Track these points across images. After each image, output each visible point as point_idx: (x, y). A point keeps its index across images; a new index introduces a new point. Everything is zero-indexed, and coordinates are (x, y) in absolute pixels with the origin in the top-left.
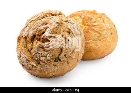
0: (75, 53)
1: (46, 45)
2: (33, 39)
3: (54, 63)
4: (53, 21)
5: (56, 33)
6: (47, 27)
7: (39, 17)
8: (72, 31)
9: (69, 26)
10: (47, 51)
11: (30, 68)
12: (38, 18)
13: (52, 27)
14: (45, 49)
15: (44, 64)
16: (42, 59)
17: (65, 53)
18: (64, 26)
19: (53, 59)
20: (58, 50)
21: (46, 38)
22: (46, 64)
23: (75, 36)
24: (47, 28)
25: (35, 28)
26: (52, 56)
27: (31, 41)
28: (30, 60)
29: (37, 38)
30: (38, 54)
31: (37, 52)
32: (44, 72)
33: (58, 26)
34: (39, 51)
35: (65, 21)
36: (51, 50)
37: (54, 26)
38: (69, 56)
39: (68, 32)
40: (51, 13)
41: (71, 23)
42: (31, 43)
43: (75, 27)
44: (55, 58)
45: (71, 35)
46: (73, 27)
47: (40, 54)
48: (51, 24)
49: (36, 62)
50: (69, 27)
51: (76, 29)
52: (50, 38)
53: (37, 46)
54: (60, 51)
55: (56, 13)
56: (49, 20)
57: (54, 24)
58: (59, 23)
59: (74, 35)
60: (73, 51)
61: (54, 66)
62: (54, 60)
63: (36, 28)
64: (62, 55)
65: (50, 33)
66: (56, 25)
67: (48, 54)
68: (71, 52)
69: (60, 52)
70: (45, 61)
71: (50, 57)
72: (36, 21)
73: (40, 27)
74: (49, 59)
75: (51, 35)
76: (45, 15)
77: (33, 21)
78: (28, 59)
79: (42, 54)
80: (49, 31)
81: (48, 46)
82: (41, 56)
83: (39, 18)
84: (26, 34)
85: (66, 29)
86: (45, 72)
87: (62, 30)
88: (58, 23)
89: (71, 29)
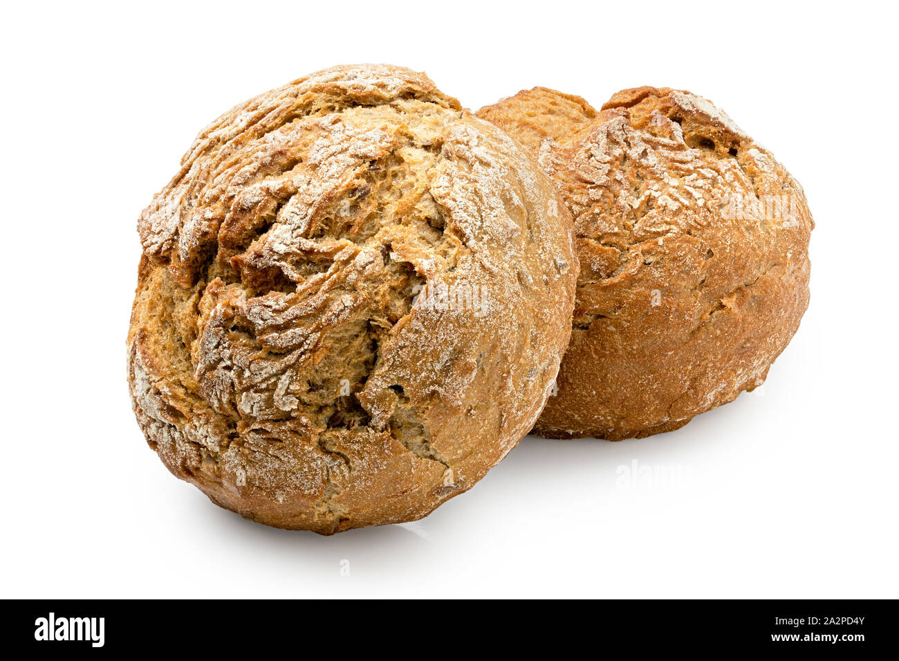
0: (467, 370)
1: (268, 314)
2: (206, 269)
3: (328, 435)
4: (333, 149)
5: (348, 226)
6: (291, 189)
7: (263, 116)
8: (459, 215)
9: (443, 181)
10: (277, 353)
11: (184, 460)
12: (252, 123)
13: (319, 191)
14: (266, 342)
15: (264, 444)
16: (244, 407)
17: (393, 367)
18: (409, 179)
19: (321, 409)
20: (346, 349)
21: (272, 263)
22: (272, 440)
23: (473, 253)
24: (287, 199)
25: (215, 192)
26: (313, 387)
27: (194, 283)
28: (185, 410)
29: (224, 265)
30: (220, 371)
31: (213, 357)
32: (269, 494)
33: (363, 182)
34: (227, 353)
35: (426, 148)
36: (301, 345)
37: (328, 186)
38: (427, 391)
39: (428, 221)
40: (344, 91)
41: (466, 160)
42: (194, 297)
43: (484, 191)
44: (330, 401)
45: (452, 247)
46: (471, 188)
47: (232, 374)
48: (315, 167)
49: (216, 426)
50: (439, 186)
51: (496, 201)
52: (297, 264)
53: (214, 317)
54: (368, 355)
55: (383, 86)
56: (311, 136)
57: (334, 169)
58: (373, 162)
59: (472, 243)
60: (454, 360)
61: (327, 459)
62: (329, 412)
63: (223, 192)
64: (377, 384)
65: (301, 231)
66: (350, 178)
67: (283, 372)
68: (438, 367)
69: (366, 362)
70: (263, 422)
71: (294, 394)
72: (237, 143)
73: (247, 189)
74: (291, 405)
75: (309, 244)
76: (300, 100)
77: (225, 143)
78: (172, 403)
79: (247, 374)
80: (296, 219)
81: (280, 320)
82: (238, 387)
83: (259, 127)
84: (166, 235)
85: (418, 199)
86: (272, 493)
87: (391, 210)
88: (365, 157)
89: (450, 204)
